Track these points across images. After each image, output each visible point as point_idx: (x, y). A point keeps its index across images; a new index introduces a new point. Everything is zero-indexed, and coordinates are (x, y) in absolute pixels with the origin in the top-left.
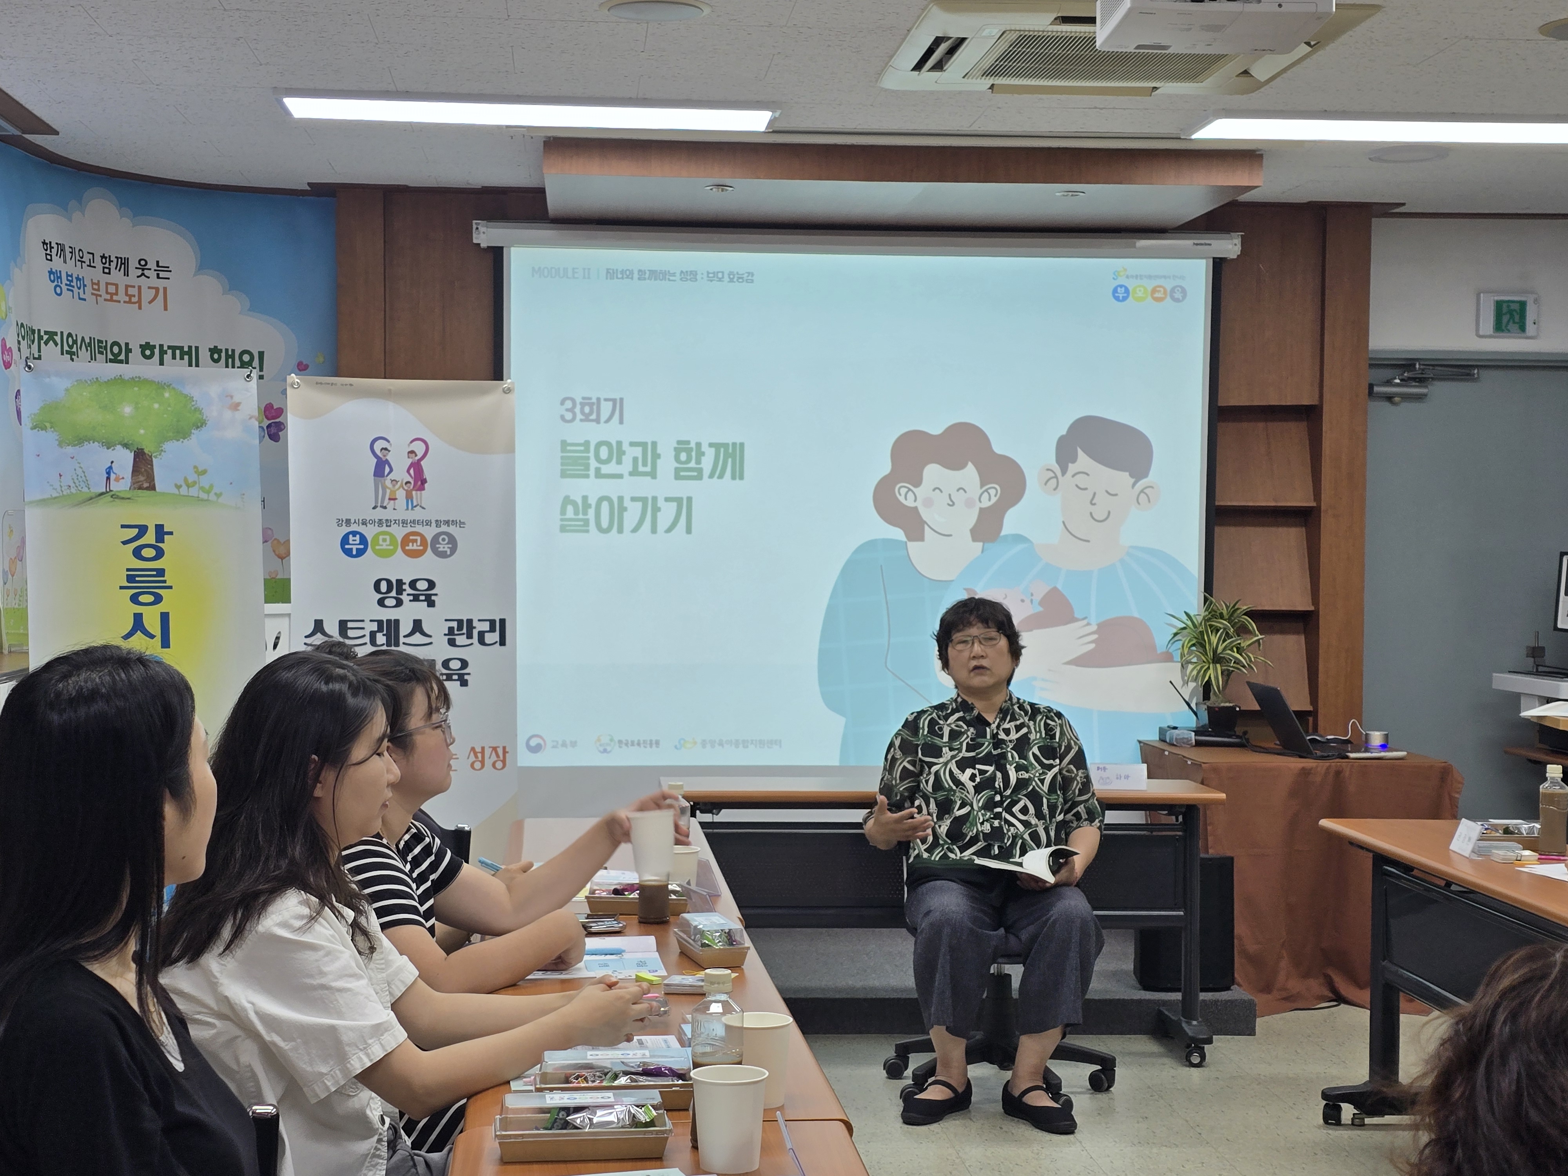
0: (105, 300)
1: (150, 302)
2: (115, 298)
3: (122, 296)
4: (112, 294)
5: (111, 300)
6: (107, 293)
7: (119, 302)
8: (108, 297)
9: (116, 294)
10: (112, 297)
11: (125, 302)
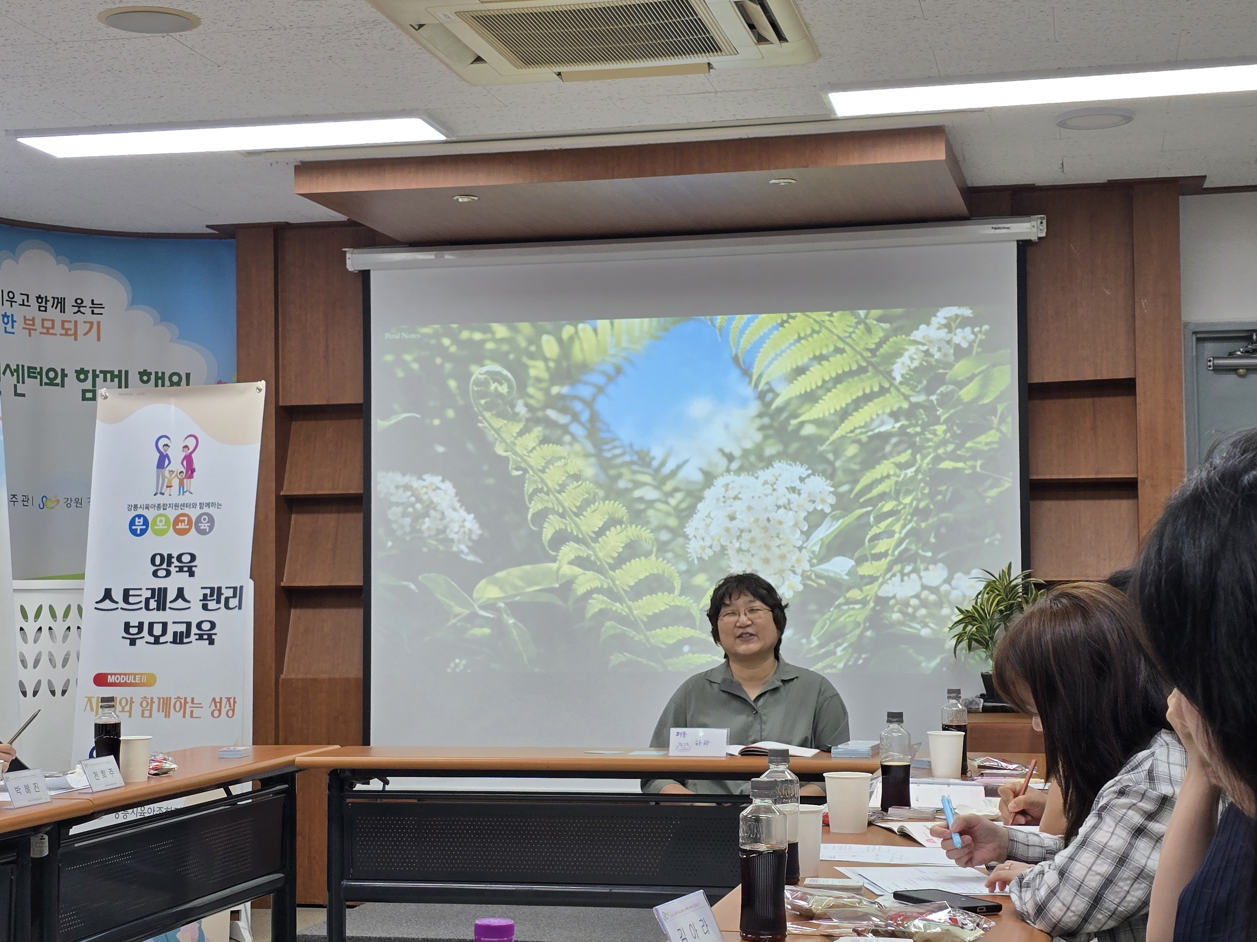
0: (41, 333)
1: (85, 334)
2: (51, 331)
3: (58, 329)
4: (48, 329)
5: (48, 333)
6: (42, 327)
7: (55, 334)
9: (53, 327)
10: (46, 331)
11: (61, 335)
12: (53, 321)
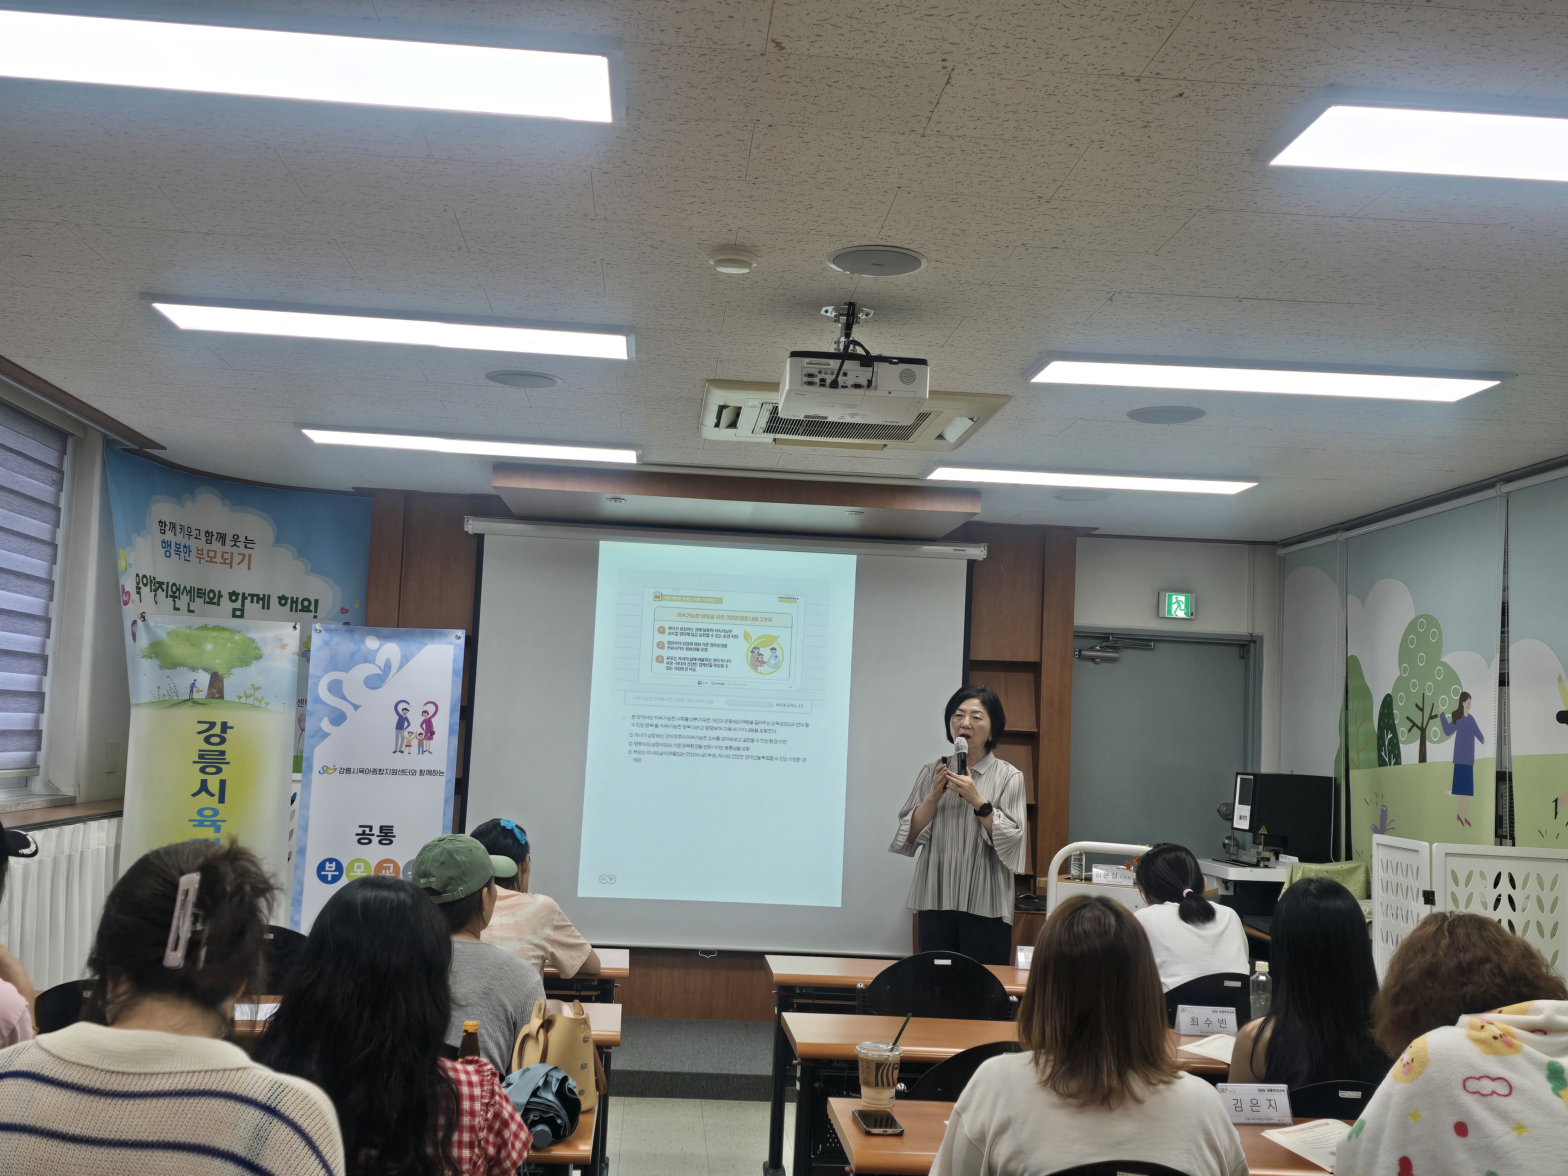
0: (207, 561)
1: (238, 564)
2: (214, 560)
3: (219, 559)
4: (211, 558)
5: (211, 562)
6: (208, 556)
7: (216, 563)
8: (209, 559)
9: (215, 557)
10: (211, 560)
11: (220, 563)
12: (215, 552)
